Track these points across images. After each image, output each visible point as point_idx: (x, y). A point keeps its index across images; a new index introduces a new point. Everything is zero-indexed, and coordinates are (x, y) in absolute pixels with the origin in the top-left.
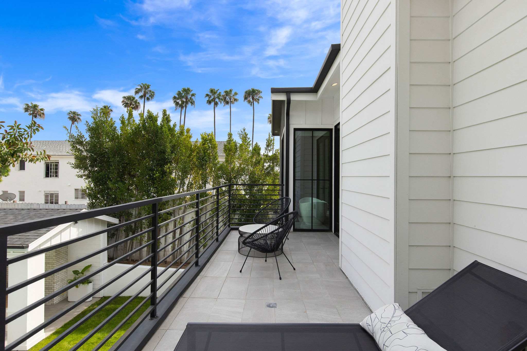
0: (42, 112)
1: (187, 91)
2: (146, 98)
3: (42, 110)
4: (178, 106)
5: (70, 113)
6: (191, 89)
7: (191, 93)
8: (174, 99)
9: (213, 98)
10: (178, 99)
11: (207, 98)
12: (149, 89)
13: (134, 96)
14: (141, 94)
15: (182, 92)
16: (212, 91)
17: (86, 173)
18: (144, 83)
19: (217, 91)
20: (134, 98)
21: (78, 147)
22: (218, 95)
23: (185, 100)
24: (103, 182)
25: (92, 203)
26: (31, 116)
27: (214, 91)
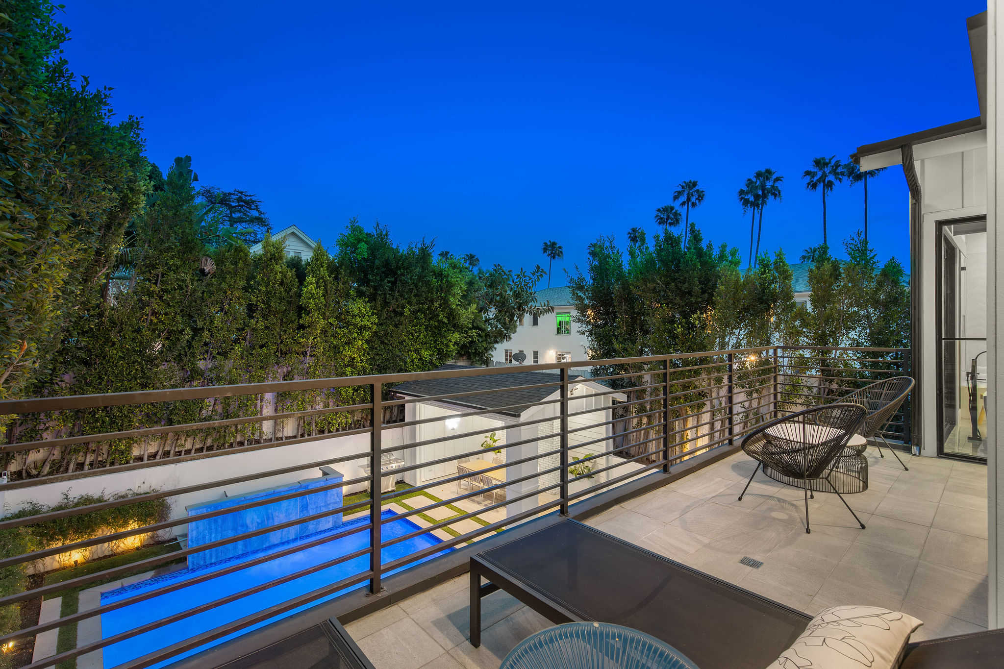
0: (560, 250)
1: (766, 175)
2: (690, 203)
3: (560, 247)
4: (749, 205)
5: (590, 247)
6: (773, 170)
7: (774, 177)
8: (740, 196)
9: (822, 176)
10: (747, 193)
11: (808, 179)
12: (697, 188)
13: (672, 205)
14: (683, 198)
15: (754, 180)
16: (818, 163)
17: (589, 328)
18: (687, 181)
19: (830, 160)
20: (672, 208)
21: (580, 294)
22: (833, 167)
23: (760, 193)
24: (606, 340)
25: (595, 369)
26: (550, 257)
27: (822, 161)
